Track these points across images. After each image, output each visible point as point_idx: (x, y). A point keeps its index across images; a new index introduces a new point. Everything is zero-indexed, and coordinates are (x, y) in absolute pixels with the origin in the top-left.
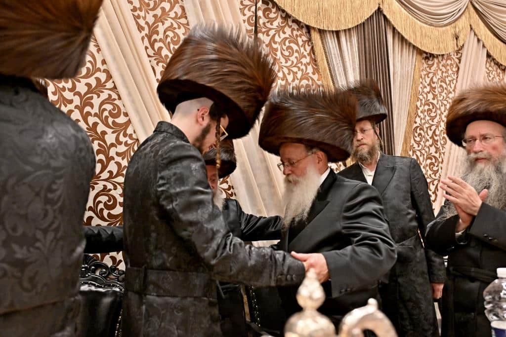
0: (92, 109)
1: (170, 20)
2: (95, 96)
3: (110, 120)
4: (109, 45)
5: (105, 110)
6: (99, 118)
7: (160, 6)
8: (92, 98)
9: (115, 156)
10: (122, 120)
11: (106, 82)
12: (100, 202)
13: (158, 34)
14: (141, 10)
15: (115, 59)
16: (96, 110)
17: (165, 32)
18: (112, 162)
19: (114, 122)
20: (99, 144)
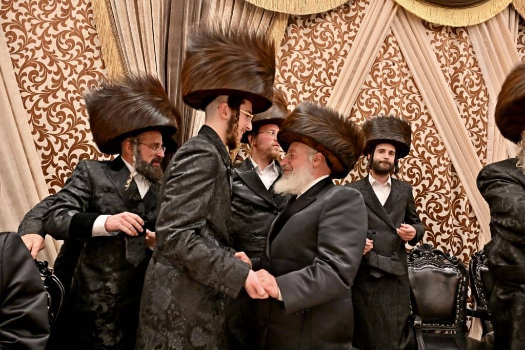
0: (420, 141)
1: (467, 70)
2: (422, 132)
3: (433, 149)
4: (427, 94)
5: (428, 141)
6: (425, 148)
7: (459, 60)
8: (420, 134)
9: (438, 174)
10: (440, 148)
11: (427, 122)
12: (430, 207)
13: (458, 81)
14: (446, 66)
15: (432, 105)
16: (423, 142)
17: (464, 79)
18: (436, 179)
19: (435, 150)
20: (427, 166)
